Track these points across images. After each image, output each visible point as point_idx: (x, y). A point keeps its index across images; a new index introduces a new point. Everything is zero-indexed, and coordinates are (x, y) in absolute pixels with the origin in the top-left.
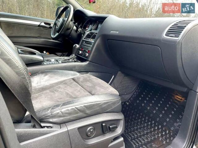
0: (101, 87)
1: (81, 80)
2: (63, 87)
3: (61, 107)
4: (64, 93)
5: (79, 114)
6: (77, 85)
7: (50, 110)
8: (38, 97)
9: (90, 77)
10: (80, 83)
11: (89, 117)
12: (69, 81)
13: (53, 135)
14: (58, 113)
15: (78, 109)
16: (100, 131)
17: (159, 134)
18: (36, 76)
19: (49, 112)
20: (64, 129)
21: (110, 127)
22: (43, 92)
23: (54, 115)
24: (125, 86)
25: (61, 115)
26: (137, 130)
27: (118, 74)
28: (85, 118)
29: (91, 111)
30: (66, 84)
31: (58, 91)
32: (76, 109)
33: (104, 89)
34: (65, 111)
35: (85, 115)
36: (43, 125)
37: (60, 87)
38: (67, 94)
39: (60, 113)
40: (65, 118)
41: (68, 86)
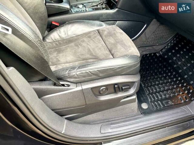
0: (123, 45)
1: (106, 33)
2: (86, 41)
3: (77, 70)
4: (87, 48)
5: (92, 77)
6: (100, 40)
7: (67, 72)
8: (64, 50)
9: (115, 30)
10: (104, 38)
11: (103, 79)
12: (94, 34)
13: (70, 92)
14: (74, 75)
15: (92, 73)
16: (113, 90)
17: (180, 92)
18: (63, 28)
19: (66, 73)
20: (79, 88)
21: (123, 88)
22: (69, 45)
23: (70, 76)
24: (159, 36)
25: (77, 77)
26: (158, 85)
27: (152, 23)
28: (99, 80)
29: (105, 74)
30: (90, 37)
31: (82, 45)
32: (90, 73)
33: (125, 49)
34: (80, 73)
35: (99, 78)
36: (62, 83)
37: (83, 41)
38: (89, 50)
39: (76, 75)
40: (80, 79)
41: (92, 41)
